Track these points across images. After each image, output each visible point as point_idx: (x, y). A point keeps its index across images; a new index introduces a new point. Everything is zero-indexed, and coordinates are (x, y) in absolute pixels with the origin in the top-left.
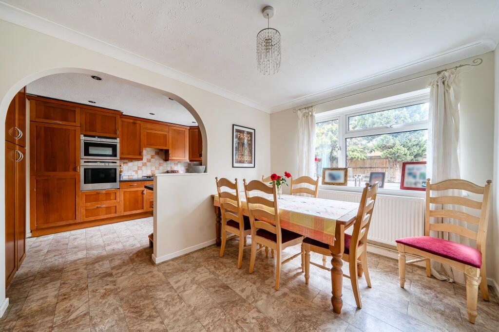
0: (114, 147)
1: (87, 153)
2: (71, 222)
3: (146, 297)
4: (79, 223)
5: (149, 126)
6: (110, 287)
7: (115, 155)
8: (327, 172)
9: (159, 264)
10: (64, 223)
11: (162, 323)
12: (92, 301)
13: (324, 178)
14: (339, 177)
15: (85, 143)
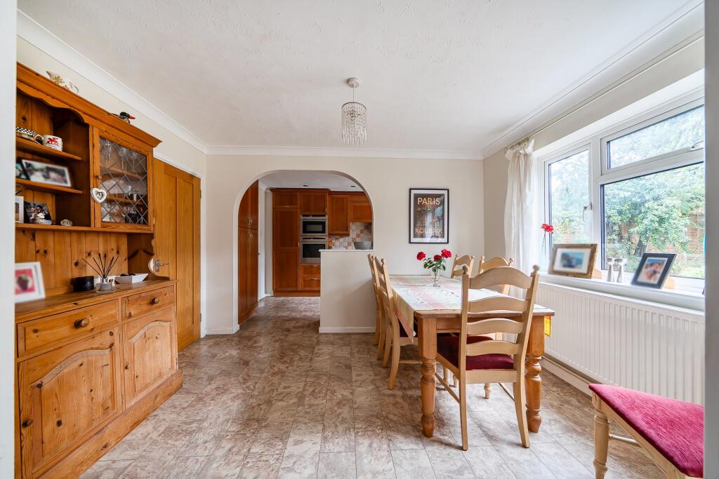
0: (323, 224)
1: (305, 231)
2: (294, 289)
3: (293, 350)
4: (300, 291)
5: (355, 198)
6: (283, 337)
7: (323, 231)
8: (560, 252)
9: (322, 334)
10: (289, 289)
11: (287, 368)
12: (268, 341)
13: (553, 263)
14: (580, 262)
15: (304, 222)
